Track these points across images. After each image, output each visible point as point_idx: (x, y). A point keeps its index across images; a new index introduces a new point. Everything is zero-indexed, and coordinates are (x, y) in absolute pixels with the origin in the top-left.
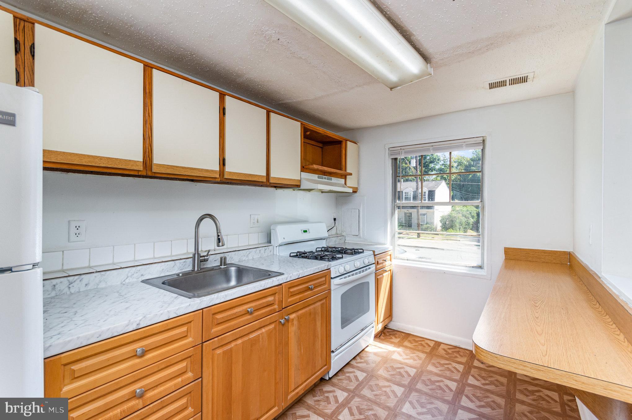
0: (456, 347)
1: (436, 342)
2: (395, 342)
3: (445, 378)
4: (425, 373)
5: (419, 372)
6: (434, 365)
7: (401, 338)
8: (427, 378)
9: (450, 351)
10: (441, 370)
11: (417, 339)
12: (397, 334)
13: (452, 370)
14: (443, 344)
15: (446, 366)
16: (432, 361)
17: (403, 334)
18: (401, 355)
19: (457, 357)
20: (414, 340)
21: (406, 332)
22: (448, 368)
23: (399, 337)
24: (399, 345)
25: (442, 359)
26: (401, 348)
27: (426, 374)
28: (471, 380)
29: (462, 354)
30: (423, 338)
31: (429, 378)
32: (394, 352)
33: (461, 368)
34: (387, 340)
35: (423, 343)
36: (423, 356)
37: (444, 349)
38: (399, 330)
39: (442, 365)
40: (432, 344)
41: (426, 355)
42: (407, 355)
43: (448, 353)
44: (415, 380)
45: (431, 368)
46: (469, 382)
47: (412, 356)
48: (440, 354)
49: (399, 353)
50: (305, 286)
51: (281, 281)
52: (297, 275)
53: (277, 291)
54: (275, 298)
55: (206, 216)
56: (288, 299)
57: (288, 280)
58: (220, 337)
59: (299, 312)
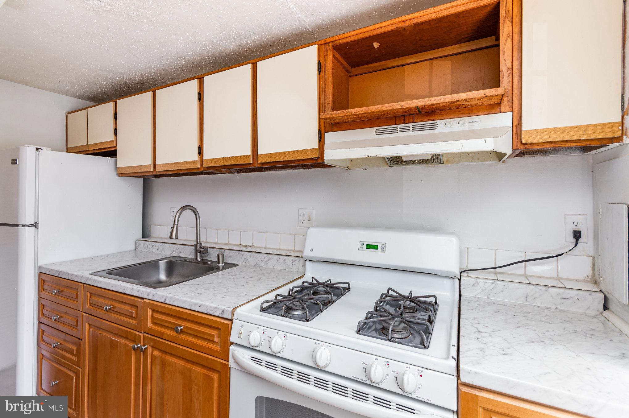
50: (174, 322)
51: (141, 294)
52: (163, 297)
53: (138, 305)
54: (137, 312)
55: (188, 207)
56: (150, 324)
57: (150, 297)
58: (90, 316)
59: (165, 355)
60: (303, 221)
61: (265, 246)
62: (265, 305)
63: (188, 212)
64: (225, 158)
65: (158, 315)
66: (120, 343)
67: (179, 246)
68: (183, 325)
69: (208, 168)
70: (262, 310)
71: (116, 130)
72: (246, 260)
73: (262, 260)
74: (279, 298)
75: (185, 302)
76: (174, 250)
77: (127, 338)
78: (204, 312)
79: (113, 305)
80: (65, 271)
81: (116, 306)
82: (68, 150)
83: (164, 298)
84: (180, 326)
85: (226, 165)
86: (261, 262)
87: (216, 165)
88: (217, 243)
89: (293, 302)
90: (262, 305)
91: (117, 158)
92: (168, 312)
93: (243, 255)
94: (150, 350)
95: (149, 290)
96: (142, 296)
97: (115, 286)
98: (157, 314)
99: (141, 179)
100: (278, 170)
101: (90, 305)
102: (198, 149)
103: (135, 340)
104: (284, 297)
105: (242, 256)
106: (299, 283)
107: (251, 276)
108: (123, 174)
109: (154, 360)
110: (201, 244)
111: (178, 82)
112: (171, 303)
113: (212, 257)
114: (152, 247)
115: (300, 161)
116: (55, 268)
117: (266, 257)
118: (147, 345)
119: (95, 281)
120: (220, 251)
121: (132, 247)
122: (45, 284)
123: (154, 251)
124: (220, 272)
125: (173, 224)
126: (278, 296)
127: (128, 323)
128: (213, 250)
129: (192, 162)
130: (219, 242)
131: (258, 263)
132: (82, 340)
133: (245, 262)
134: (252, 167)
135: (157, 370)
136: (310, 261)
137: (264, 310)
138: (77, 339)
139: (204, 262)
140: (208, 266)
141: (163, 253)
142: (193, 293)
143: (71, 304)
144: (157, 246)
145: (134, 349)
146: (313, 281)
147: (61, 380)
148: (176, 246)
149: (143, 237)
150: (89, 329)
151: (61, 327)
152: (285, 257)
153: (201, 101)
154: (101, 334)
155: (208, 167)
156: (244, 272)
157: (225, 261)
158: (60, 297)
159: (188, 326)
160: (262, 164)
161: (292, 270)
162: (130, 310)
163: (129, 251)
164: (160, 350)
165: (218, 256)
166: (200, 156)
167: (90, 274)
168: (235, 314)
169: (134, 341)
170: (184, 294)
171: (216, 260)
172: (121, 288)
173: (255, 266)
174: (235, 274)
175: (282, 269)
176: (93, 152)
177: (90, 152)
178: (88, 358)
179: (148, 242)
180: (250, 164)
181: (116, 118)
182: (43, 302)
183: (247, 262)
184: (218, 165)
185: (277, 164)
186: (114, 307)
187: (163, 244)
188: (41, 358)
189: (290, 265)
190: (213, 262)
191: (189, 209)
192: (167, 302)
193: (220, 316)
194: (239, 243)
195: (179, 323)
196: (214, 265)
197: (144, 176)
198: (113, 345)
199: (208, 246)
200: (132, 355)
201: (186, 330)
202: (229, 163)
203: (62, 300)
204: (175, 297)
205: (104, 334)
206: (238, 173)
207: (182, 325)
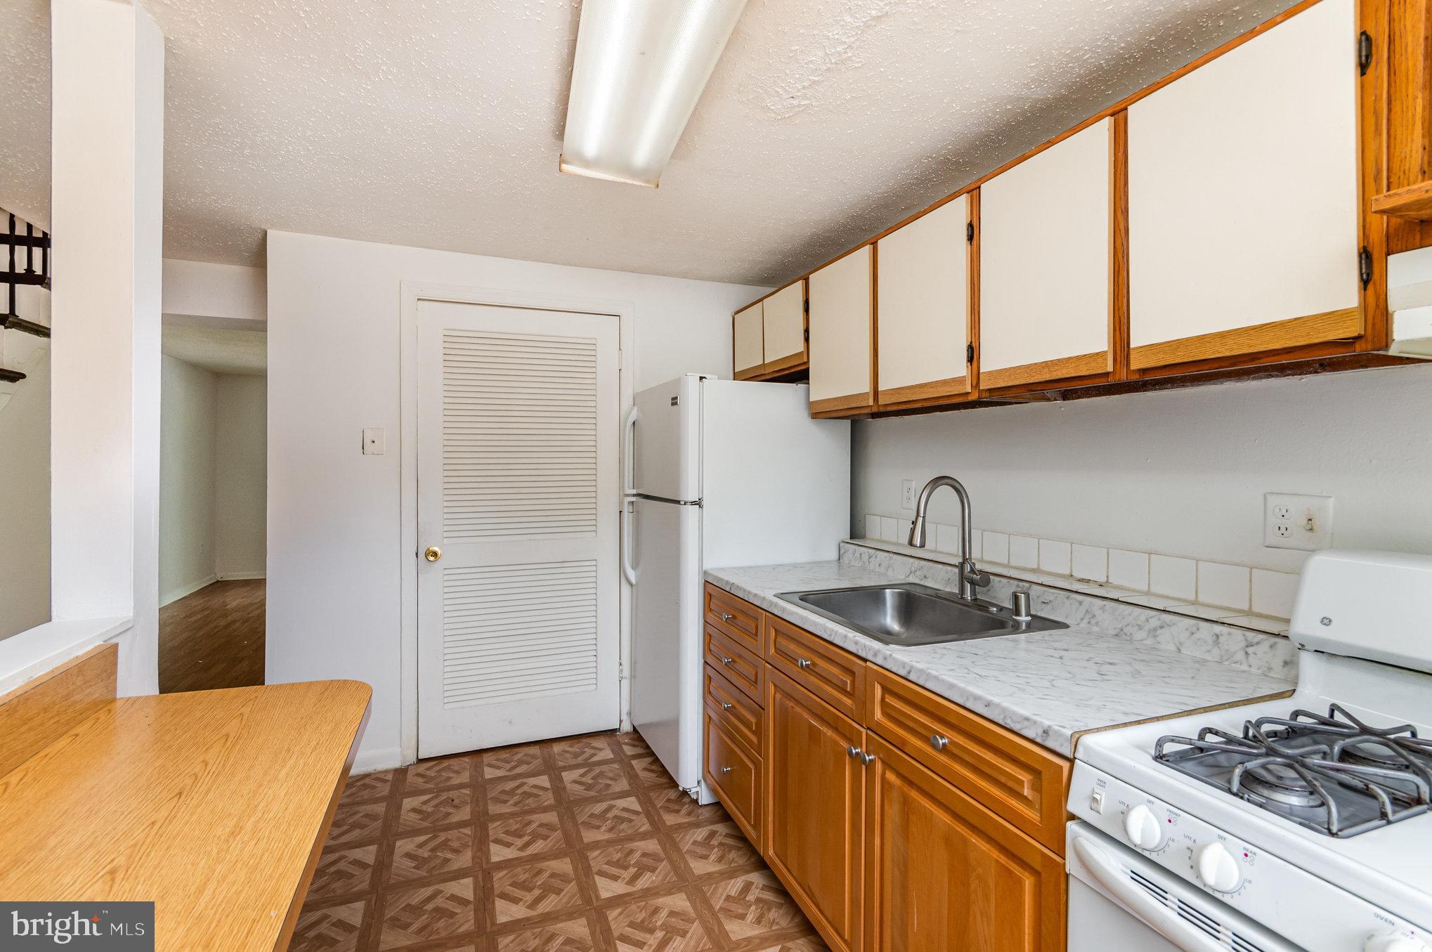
50: (927, 723)
51: (862, 650)
52: (904, 665)
53: (855, 669)
54: (853, 682)
55: (946, 481)
56: (878, 715)
57: (879, 661)
58: (776, 671)
59: (909, 788)
60: (1283, 530)
61: (1146, 588)
62: (1169, 748)
63: (945, 491)
64: (1036, 364)
65: (895, 700)
66: (825, 734)
67: (923, 563)
68: (948, 737)
69: (990, 393)
70: (1160, 758)
71: (807, 331)
72: (1088, 616)
73: (1139, 623)
74: (1210, 738)
75: (952, 686)
76: (913, 569)
77: (836, 729)
78: (996, 720)
79: (812, 660)
80: (739, 585)
81: (817, 662)
82: (737, 376)
83: (907, 668)
84: (942, 737)
85: (1037, 381)
86: (1137, 628)
87: (1010, 384)
88: (1008, 566)
89: (1269, 763)
90: (1160, 743)
91: (809, 384)
92: (917, 701)
93: (1081, 603)
94: (879, 766)
95: (876, 645)
96: (863, 654)
97: (816, 624)
98: (891, 698)
99: (848, 422)
100: (1192, 386)
101: (776, 652)
102: (968, 351)
103: (853, 739)
104: (1230, 740)
105: (1077, 604)
106: (1281, 710)
107: (1111, 661)
108: (821, 413)
109: (888, 791)
110: (974, 564)
111: (924, 212)
112: (921, 682)
113: (1001, 595)
114: (870, 558)
115: (1279, 354)
116: (725, 576)
117: (1153, 620)
118: (875, 754)
119: (784, 610)
120: (1018, 586)
121: (833, 555)
122: (712, 600)
123: (872, 567)
124: (1023, 636)
125: (915, 515)
126: (1211, 732)
127: (839, 701)
128: (1000, 582)
129: (954, 380)
130: (1013, 563)
131: (1127, 630)
132: (764, 709)
133: (1086, 621)
134: (1111, 380)
135: (893, 811)
136: (1316, 651)
137: (1167, 761)
138: (757, 706)
139: (981, 606)
140: (990, 615)
141: (890, 573)
142: (966, 671)
143: (747, 641)
144: (878, 557)
145: (850, 753)
146: (1332, 716)
147: (735, 768)
148: (917, 561)
149: (851, 538)
150: (775, 694)
151: (734, 679)
152: (1218, 629)
153: (975, 242)
154: (793, 707)
155: (990, 390)
156: (1089, 645)
157: (1033, 612)
158: (732, 628)
159: (957, 741)
160: (1144, 371)
161: (1245, 667)
162: (841, 677)
163: (829, 562)
164: (899, 775)
165: (1016, 598)
166: (971, 365)
167: (774, 596)
168: (1080, 748)
169: (849, 740)
170: (949, 670)
171: (1009, 604)
172: (825, 632)
173: (1116, 635)
174: (1065, 647)
175: (1209, 658)
176: (770, 377)
177: (768, 377)
178: (773, 743)
179: (860, 548)
180: (1107, 374)
181: (807, 310)
182: (710, 630)
183: (1093, 621)
184: (1017, 382)
185: (1194, 370)
186: (814, 664)
187: (891, 555)
188: (707, 721)
189: (1235, 653)
190: (1001, 609)
191: (948, 485)
192: (912, 677)
193: (1039, 740)
194: (1067, 572)
195: (939, 730)
196: (1003, 615)
197: (853, 415)
198: (814, 734)
199: (989, 570)
200: (845, 764)
201: (952, 747)
202: (1047, 377)
203: (735, 633)
204: (929, 671)
205: (798, 709)
206: (1064, 400)
207: (946, 736)
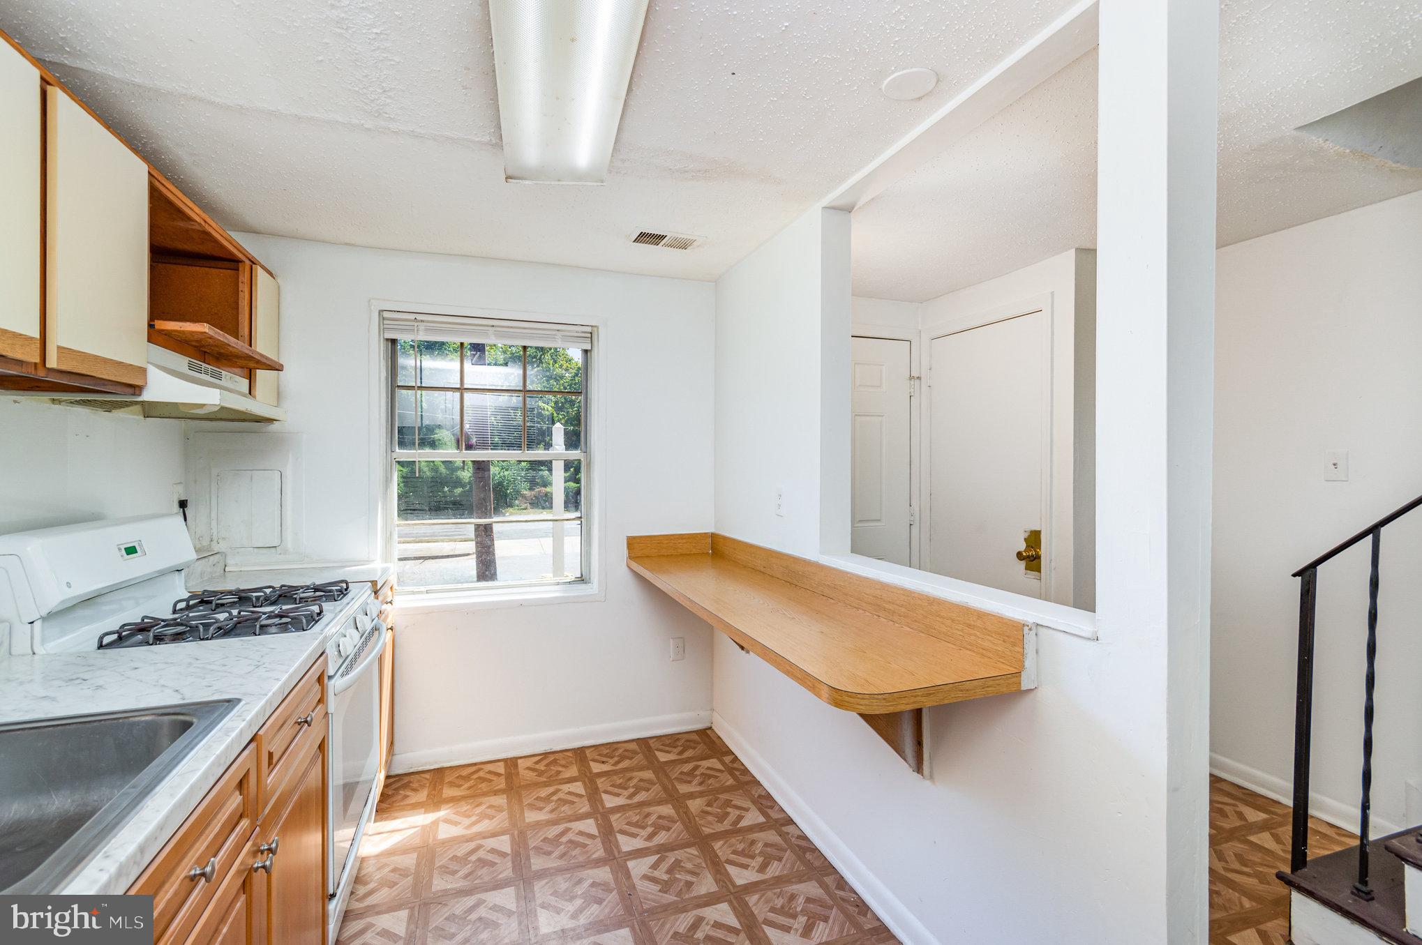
0: (546, 755)
1: (505, 760)
2: (421, 801)
3: (570, 821)
4: (528, 832)
5: (516, 837)
6: (532, 807)
7: (428, 785)
8: (540, 840)
9: (541, 767)
10: (552, 811)
11: (465, 772)
12: (411, 782)
13: (569, 799)
14: (521, 758)
15: (555, 798)
16: (526, 801)
17: (427, 776)
18: (456, 824)
19: (560, 772)
20: (460, 777)
21: (432, 767)
22: (559, 799)
23: (423, 786)
24: (435, 802)
25: (539, 787)
26: (444, 807)
27: (531, 833)
28: (610, 802)
29: (563, 762)
30: (475, 764)
31: (542, 838)
32: (435, 823)
33: (578, 788)
34: (399, 806)
35: (481, 774)
36: (501, 800)
37: (529, 768)
38: (412, 770)
39: (547, 799)
40: (501, 768)
41: (505, 796)
42: (469, 816)
43: (541, 773)
44: (519, 857)
45: (532, 816)
46: (608, 805)
47: (481, 813)
48: (527, 780)
49: (447, 821)
